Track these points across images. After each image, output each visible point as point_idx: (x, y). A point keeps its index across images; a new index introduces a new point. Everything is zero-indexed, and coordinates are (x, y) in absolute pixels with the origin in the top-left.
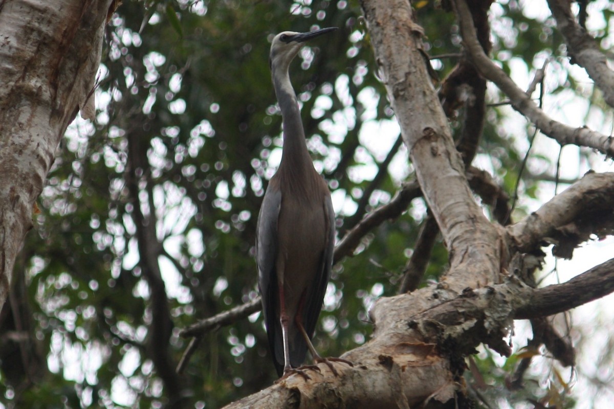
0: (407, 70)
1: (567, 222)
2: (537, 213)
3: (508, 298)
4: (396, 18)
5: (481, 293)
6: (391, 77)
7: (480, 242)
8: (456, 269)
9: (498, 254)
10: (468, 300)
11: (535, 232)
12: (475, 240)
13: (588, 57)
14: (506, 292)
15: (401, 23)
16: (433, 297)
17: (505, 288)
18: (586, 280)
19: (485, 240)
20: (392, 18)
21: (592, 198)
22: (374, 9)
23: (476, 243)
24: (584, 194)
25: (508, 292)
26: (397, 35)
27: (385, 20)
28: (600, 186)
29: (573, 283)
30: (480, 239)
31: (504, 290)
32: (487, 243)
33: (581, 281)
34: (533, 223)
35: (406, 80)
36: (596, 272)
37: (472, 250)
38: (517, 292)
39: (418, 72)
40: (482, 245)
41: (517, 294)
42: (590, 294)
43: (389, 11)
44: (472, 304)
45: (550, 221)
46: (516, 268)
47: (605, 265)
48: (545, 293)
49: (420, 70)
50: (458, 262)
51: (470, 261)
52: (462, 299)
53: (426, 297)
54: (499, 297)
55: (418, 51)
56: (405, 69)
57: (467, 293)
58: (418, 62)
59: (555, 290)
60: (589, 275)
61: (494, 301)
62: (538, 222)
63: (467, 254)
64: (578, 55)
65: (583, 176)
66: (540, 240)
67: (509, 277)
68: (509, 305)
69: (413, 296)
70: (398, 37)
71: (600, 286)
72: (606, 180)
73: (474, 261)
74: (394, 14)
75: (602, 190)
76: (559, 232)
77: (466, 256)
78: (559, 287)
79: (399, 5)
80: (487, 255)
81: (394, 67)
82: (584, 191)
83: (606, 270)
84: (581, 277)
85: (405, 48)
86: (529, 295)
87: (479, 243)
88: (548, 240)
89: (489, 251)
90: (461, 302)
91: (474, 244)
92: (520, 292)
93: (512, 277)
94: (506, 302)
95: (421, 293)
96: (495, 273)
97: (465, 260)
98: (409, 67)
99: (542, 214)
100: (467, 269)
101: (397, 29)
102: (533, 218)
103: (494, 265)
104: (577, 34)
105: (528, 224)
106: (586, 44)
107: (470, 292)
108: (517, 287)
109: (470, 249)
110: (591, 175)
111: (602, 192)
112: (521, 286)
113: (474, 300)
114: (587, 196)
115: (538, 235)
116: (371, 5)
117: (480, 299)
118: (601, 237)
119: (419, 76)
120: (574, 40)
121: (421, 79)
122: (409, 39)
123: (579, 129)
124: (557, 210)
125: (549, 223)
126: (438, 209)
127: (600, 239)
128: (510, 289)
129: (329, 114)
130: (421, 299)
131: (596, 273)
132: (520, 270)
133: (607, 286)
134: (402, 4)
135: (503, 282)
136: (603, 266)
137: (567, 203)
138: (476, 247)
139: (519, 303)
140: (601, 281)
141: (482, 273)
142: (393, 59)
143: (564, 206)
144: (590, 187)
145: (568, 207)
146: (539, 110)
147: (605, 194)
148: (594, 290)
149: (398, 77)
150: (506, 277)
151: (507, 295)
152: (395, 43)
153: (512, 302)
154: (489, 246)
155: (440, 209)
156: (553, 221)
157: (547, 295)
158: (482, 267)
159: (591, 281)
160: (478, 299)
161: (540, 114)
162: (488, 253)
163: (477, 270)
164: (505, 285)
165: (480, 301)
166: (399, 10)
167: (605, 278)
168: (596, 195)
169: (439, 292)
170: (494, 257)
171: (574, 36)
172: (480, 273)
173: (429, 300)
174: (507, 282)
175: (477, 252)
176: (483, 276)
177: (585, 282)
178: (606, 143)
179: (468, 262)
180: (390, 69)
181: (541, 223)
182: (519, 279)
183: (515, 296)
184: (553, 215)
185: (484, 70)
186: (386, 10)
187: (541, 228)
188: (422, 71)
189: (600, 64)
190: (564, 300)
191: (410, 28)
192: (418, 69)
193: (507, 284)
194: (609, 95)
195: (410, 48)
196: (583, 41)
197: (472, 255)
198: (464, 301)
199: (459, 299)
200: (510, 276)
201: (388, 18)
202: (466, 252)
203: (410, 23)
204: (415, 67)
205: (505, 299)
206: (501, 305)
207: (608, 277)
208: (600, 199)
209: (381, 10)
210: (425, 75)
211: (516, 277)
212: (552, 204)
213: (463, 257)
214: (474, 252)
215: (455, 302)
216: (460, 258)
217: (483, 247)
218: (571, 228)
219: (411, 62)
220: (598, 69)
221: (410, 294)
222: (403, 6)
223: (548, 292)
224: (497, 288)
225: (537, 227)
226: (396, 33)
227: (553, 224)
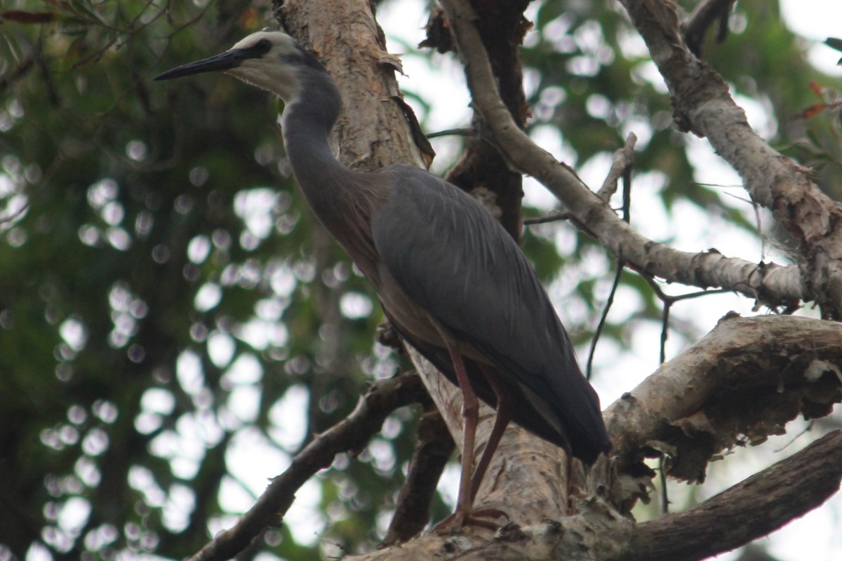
0: (374, 138)
1: (690, 412)
2: (633, 395)
3: (589, 540)
4: (348, 42)
5: (535, 534)
6: (344, 150)
7: (528, 450)
8: (485, 501)
9: (563, 473)
10: (512, 546)
11: (632, 430)
12: (517, 447)
13: (712, 115)
14: (584, 529)
15: (357, 51)
16: (444, 549)
17: (581, 522)
18: (734, 503)
19: (536, 447)
20: (341, 41)
21: (736, 364)
22: (305, 27)
23: (520, 452)
24: (720, 356)
25: (588, 529)
26: (351, 73)
27: (328, 46)
28: (751, 341)
29: (710, 509)
30: (527, 445)
31: (579, 525)
32: (541, 452)
33: (723, 505)
34: (625, 415)
35: (372, 155)
36: (751, 488)
37: (512, 466)
38: (604, 529)
39: (396, 140)
40: (533, 455)
41: (605, 534)
42: (744, 529)
43: (335, 30)
44: (520, 554)
45: (658, 410)
46: (599, 484)
47: (770, 473)
48: (657, 529)
49: (399, 136)
50: (488, 490)
51: (511, 487)
52: (500, 545)
53: (431, 551)
54: (570, 538)
55: (392, 101)
56: (370, 134)
57: (508, 533)
58: (393, 122)
59: (676, 523)
60: (739, 494)
61: (561, 546)
62: (636, 412)
63: (504, 474)
64: (694, 113)
65: (716, 324)
66: (641, 446)
67: (586, 501)
68: (591, 553)
69: (406, 549)
70: (353, 77)
71: (761, 513)
72: (760, 330)
73: (519, 485)
74: (345, 35)
75: (754, 348)
76: (677, 429)
77: (503, 478)
78: (683, 518)
79: (352, 18)
80: (542, 473)
81: (348, 133)
82: (721, 351)
83: (772, 483)
84: (724, 497)
85: (368, 96)
86: (626, 534)
87: (525, 453)
88: (655, 445)
89: (546, 466)
90: (499, 550)
91: (517, 455)
92: (609, 529)
93: (594, 500)
94: (584, 548)
95: (421, 545)
96: (558, 506)
97: (501, 485)
98: (378, 130)
99: (642, 398)
100: (505, 499)
101: (351, 61)
102: (627, 405)
103: (556, 492)
104: (691, 72)
105: (616, 415)
106: (709, 90)
107: (514, 531)
108: (604, 519)
109: (509, 464)
110: (731, 322)
111: (754, 353)
112: (612, 518)
113: (524, 545)
114: (726, 359)
115: (636, 436)
116: (300, 20)
117: (534, 543)
118: (756, 439)
119: (396, 147)
120: (686, 84)
121: (401, 153)
122: (374, 79)
123: (703, 256)
124: (671, 388)
125: (657, 414)
126: (444, 394)
127: (754, 443)
128: (591, 524)
129: (169, 422)
130: (422, 553)
131: (752, 490)
132: (607, 487)
133: (774, 513)
134: (359, 16)
135: (577, 512)
136: (765, 475)
137: (689, 374)
138: (520, 460)
139: (608, 549)
140: (762, 504)
141: (535, 506)
142: (345, 118)
143: (683, 381)
144: (732, 343)
145: (690, 383)
146: (624, 225)
147: (760, 355)
148: (750, 521)
149: (356, 151)
150: (581, 502)
151: (586, 535)
152: (349, 87)
153: (596, 548)
154: (545, 457)
155: (448, 394)
156: (663, 409)
157: (661, 532)
158: (535, 496)
159: (743, 504)
160: (529, 543)
161: (626, 232)
162: (545, 470)
163: (525, 502)
164: (580, 517)
165: (534, 547)
166: (353, 26)
167: (770, 498)
168: (743, 358)
169: (454, 542)
170: (556, 478)
171: (686, 76)
172: (530, 506)
173: (436, 555)
174: (584, 510)
175: (523, 470)
176: (536, 511)
177: (732, 507)
178: (756, 276)
179: (507, 488)
180: (341, 136)
181: (642, 415)
182: (606, 505)
183: (599, 536)
184: (663, 398)
185: (516, 155)
186: (329, 29)
187: (641, 423)
188: (402, 137)
189: (736, 127)
190: (692, 542)
191: (376, 59)
192: (394, 134)
193: (584, 515)
194: (756, 183)
195: (376, 95)
196: (704, 86)
197: (516, 474)
198: (505, 548)
199: (494, 545)
200: (589, 499)
201: (333, 42)
202: (501, 472)
203: (376, 50)
204: (389, 131)
205: (581, 543)
206: (574, 554)
207: (776, 496)
208: (751, 365)
209: (319, 29)
210: (409, 146)
211: (600, 501)
212: (660, 378)
213: (497, 480)
214: (518, 470)
215: (486, 550)
216: (492, 482)
217: (534, 458)
218: (698, 421)
219: (381, 122)
220: (734, 137)
221: (399, 546)
222: (361, 20)
223: (663, 528)
224: (566, 522)
225: (634, 420)
226: (349, 69)
227: (664, 415)
